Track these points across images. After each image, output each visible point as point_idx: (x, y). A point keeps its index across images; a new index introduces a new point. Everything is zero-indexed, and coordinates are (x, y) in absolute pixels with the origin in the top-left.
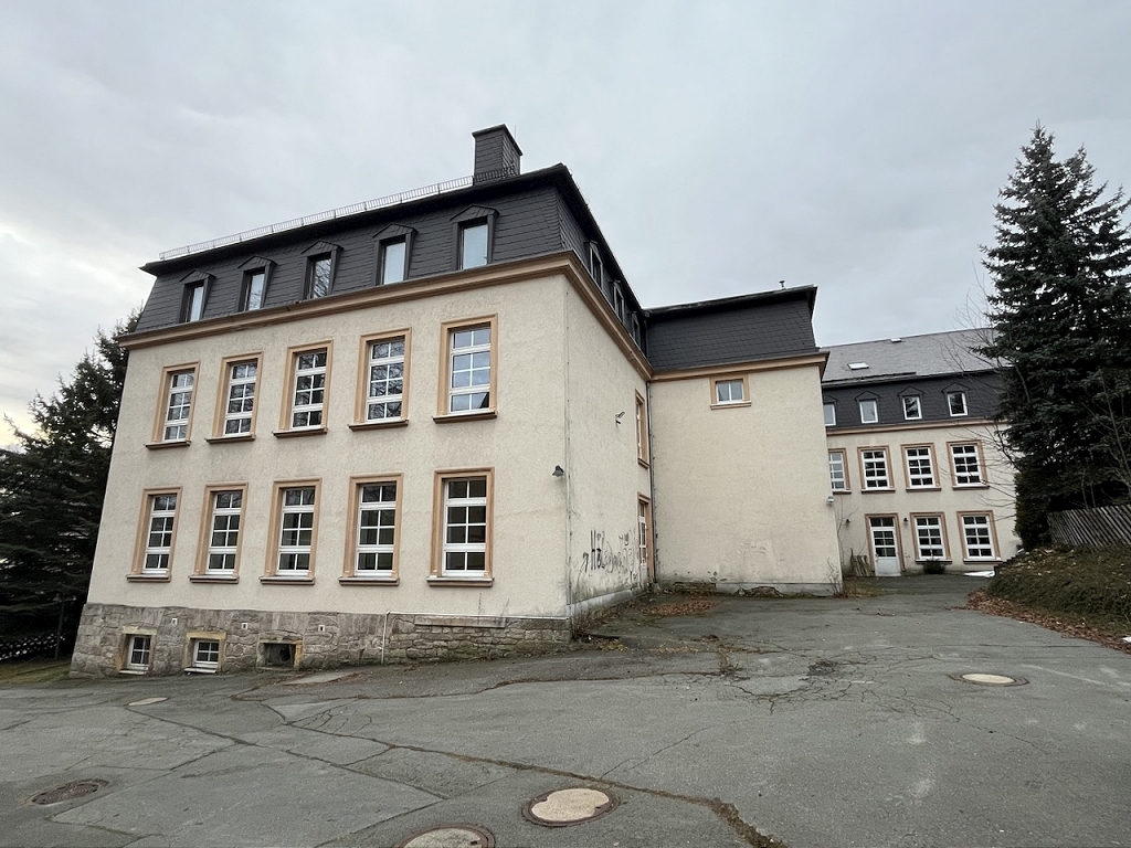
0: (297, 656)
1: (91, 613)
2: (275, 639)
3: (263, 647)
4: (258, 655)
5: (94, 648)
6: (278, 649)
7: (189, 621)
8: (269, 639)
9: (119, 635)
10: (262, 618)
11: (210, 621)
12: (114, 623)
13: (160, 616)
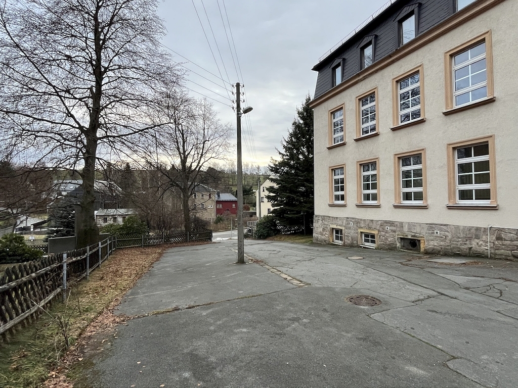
0: (422, 246)
1: (317, 218)
2: (407, 236)
3: (399, 239)
4: (398, 243)
5: (320, 232)
6: (409, 241)
7: (358, 224)
8: (403, 235)
9: (329, 228)
10: (397, 225)
11: (368, 225)
12: (326, 223)
13: (345, 221)
